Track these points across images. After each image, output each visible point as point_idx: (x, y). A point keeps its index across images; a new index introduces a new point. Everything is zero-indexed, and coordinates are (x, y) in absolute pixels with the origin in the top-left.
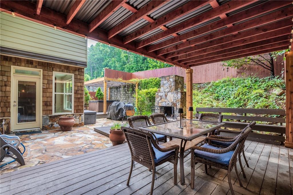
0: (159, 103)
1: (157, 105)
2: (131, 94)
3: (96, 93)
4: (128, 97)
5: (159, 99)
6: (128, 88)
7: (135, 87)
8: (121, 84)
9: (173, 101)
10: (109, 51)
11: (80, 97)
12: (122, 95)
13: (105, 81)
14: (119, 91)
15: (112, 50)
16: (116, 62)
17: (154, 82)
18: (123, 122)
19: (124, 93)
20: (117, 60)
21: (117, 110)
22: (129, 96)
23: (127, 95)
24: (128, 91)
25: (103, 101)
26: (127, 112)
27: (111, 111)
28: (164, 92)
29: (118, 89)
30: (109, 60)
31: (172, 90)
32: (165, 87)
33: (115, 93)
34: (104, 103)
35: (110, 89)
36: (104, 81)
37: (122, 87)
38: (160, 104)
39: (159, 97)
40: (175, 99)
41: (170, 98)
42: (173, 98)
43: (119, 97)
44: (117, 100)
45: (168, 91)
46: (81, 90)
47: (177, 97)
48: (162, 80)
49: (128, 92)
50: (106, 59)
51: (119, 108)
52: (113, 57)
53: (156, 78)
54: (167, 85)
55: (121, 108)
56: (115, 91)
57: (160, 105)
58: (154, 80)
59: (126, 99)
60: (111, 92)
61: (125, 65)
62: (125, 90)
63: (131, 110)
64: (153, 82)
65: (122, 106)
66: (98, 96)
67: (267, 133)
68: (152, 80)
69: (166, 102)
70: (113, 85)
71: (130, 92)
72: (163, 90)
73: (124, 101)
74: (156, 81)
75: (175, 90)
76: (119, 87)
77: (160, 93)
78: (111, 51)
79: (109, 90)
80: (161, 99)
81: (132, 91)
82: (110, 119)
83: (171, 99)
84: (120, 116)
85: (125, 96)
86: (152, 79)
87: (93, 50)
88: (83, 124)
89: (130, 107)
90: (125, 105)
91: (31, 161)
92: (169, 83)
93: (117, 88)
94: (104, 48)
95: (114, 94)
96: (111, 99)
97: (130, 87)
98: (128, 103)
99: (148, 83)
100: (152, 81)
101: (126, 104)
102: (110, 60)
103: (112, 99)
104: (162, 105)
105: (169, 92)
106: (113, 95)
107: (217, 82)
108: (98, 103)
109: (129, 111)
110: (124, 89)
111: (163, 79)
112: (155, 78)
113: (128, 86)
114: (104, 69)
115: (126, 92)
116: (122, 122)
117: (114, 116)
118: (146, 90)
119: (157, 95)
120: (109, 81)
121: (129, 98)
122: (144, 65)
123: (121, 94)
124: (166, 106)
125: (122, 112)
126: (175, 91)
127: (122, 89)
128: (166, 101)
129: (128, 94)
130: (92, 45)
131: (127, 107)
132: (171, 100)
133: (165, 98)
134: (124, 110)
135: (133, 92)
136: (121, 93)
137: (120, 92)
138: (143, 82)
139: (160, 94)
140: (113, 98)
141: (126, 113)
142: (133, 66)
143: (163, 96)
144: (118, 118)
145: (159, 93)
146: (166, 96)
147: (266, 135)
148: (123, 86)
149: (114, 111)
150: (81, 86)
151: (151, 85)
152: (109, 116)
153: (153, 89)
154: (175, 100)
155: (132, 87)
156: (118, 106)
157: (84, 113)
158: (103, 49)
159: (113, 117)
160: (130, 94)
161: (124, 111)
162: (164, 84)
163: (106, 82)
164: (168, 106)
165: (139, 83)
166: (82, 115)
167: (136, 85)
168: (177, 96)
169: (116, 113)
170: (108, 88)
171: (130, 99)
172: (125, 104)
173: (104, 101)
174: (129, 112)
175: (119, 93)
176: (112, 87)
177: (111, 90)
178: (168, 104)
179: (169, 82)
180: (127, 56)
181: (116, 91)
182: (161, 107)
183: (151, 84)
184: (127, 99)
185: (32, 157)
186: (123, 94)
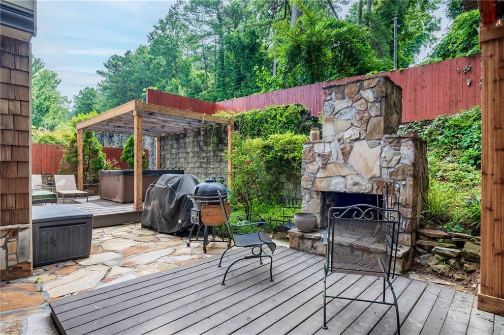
0: (317, 180)
1: (309, 187)
2: (214, 152)
3: (124, 151)
4: (205, 160)
5: (317, 167)
6: (205, 136)
7: (226, 133)
8: (187, 126)
9: (378, 175)
10: (164, 62)
11: (9, 159)
12: (191, 155)
13: (138, 112)
14: (183, 145)
15: (171, 61)
16: (180, 87)
17: (281, 116)
18: (192, 244)
19: (196, 150)
20: (181, 84)
21: (170, 202)
22: (208, 158)
23: (204, 155)
24: (206, 144)
25: (133, 172)
26: (204, 211)
27: (155, 203)
28: (339, 140)
29: (181, 141)
30: (164, 82)
31: (371, 132)
32: (341, 123)
33: (174, 151)
34: (135, 177)
35: (161, 140)
36: (135, 113)
37: (191, 134)
38: (321, 183)
39: (317, 158)
40: (384, 165)
41: (365, 160)
42: (378, 163)
43: (182, 160)
44: (177, 169)
45: (354, 138)
46: (15, 130)
47: (398, 157)
48: (329, 98)
49: (205, 148)
50: (158, 80)
51: (179, 194)
52: (174, 76)
53: (287, 107)
54: (350, 114)
55: (183, 196)
56: (172, 146)
57: (322, 186)
58: (279, 111)
59: (202, 167)
60: (162, 148)
61: (198, 93)
62: (199, 142)
63: (219, 203)
64: (278, 116)
65: (189, 187)
66: (127, 159)
68: (274, 112)
69: (344, 177)
70: (165, 130)
71: (210, 149)
72: (332, 133)
73: (197, 171)
74: (286, 114)
75: (385, 133)
76: (182, 136)
77: (323, 144)
78: (169, 64)
79: (156, 144)
80: (325, 166)
81: (218, 145)
82: (151, 228)
83: (367, 165)
84: (180, 221)
85: (199, 157)
86: (275, 110)
87: (131, 62)
88: (25, 267)
89: (214, 192)
90: (197, 189)
92: (359, 105)
93: (178, 137)
94: (153, 57)
95: (171, 153)
96: (163, 166)
97: (210, 133)
98: (208, 182)
99: (262, 121)
100: (275, 115)
101: (202, 184)
102: (167, 82)
103: (165, 167)
104: (329, 186)
105: (357, 139)
106: (168, 156)
107: (457, 116)
108: (121, 177)
109: (210, 210)
110: (196, 140)
111: (330, 94)
112: (284, 106)
113: (205, 131)
114: (144, 90)
115: (200, 149)
116: (188, 245)
117: (163, 220)
118: (258, 141)
119: (310, 151)
120: (151, 114)
121: (208, 163)
122: (239, 92)
123: (188, 153)
124: (348, 191)
125: (189, 211)
126: (387, 136)
127: (189, 140)
128: (345, 171)
129: (207, 153)
130: (129, 52)
131: (204, 193)
132: (369, 169)
133: (341, 161)
134: (195, 205)
135: (220, 148)
136: (189, 150)
137: (185, 147)
138: (249, 118)
139: (319, 148)
140: (168, 163)
141: (199, 214)
142: (216, 95)
143: (334, 156)
144: (174, 226)
145: (316, 146)
146: (346, 154)
148: (193, 131)
149: (161, 206)
150: (14, 115)
151: (273, 127)
152: (147, 220)
153: (283, 136)
154: (385, 171)
155: (218, 133)
156: (176, 187)
157: (34, 222)
158: (151, 59)
159: (160, 222)
160: (212, 154)
161: (195, 208)
162: (335, 113)
163: (139, 116)
164: (354, 191)
165: (238, 121)
166: (20, 234)
167: (229, 127)
168: (395, 155)
169: (167, 210)
170: (156, 139)
171: (211, 166)
172: (197, 182)
173: (135, 173)
174: (213, 210)
175: (182, 150)
176: (163, 135)
177: (163, 143)
178: (356, 184)
179: (359, 103)
180: (203, 75)
181: (175, 146)
182: (325, 195)
183: (272, 124)
184: (204, 166)
186: (194, 152)
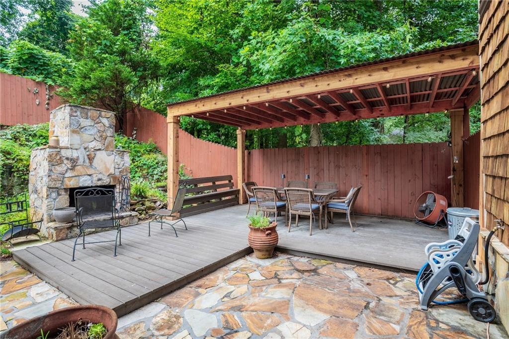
0: (66, 179)
1: (59, 185)
5: (65, 168)
9: (113, 173)
28: (85, 148)
31: (108, 146)
32: (86, 136)
38: (70, 181)
39: (66, 161)
40: (117, 167)
41: (105, 164)
42: (113, 166)
45: (97, 148)
47: (123, 162)
54: (93, 131)
57: (71, 183)
67: (227, 198)
69: (90, 175)
72: (79, 142)
77: (70, 150)
80: (73, 168)
83: (106, 167)
91: (408, 293)
92: (99, 127)
104: (78, 183)
105: (100, 149)
111: (76, 112)
119: (56, 155)
124: (93, 185)
128: (90, 171)
132: (107, 170)
133: (87, 164)
139: (66, 153)
143: (81, 160)
145: (63, 151)
146: (91, 159)
147: (227, 200)
154: (117, 170)
162: (81, 128)
164: (98, 184)
178: (99, 180)
179: (99, 125)
185: (402, 300)
